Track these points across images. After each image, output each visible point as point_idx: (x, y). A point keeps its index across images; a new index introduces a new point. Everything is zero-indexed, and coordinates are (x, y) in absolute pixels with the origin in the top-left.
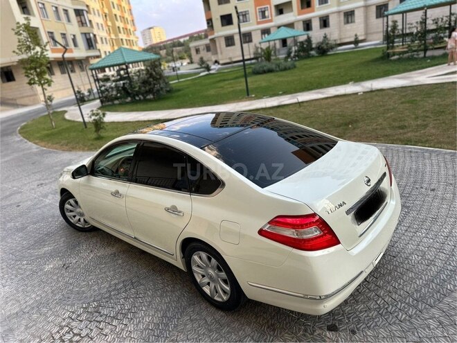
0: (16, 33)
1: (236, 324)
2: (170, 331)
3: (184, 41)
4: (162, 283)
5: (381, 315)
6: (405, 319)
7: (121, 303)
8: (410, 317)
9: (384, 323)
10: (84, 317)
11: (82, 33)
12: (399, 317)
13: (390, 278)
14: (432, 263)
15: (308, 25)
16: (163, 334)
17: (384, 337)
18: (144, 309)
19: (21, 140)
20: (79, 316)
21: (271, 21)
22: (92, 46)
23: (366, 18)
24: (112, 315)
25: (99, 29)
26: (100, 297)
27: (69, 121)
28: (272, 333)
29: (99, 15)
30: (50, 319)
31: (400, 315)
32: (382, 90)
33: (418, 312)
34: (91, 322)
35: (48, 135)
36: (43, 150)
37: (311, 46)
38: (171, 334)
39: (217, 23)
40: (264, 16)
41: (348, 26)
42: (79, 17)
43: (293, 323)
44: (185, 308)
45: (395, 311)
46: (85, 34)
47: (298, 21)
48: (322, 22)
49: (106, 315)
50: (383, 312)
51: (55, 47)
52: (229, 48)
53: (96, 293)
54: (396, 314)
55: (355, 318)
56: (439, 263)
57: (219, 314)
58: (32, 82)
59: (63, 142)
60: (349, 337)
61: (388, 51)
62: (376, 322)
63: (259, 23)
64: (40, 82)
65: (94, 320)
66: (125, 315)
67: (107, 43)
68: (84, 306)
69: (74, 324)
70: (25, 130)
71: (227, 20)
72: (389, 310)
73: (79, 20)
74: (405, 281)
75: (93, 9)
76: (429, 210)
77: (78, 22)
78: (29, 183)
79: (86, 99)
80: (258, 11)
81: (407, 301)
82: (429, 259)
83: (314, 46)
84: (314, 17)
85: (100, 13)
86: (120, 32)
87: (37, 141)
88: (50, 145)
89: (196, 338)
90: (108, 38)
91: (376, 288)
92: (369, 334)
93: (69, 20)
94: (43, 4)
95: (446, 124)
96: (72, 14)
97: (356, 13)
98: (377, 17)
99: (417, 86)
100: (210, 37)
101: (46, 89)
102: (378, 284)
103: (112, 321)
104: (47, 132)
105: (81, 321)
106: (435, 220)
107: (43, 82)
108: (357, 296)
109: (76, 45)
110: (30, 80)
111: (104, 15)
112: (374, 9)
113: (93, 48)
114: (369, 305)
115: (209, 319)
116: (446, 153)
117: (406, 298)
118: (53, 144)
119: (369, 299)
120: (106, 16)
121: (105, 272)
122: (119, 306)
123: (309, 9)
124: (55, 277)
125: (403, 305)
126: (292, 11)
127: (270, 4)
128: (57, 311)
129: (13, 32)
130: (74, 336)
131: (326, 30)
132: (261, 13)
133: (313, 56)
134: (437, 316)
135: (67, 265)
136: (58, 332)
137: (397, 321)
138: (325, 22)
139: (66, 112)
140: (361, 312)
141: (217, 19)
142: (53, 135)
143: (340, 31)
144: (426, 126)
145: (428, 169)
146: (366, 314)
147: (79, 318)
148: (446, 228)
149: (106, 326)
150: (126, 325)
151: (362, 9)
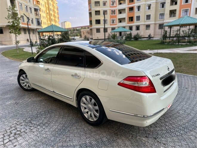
0: (8, 10)
1: (99, 132)
2: (66, 133)
3: (79, 29)
4: (63, 113)
5: (168, 132)
6: (179, 135)
7: (43, 119)
8: (181, 134)
9: (169, 136)
10: (23, 124)
11: (36, 18)
12: (177, 134)
13: (171, 119)
14: (189, 114)
15: (131, 28)
16: (63, 134)
17: (170, 142)
18: (54, 123)
19: (2, 57)
20: (21, 123)
21: (116, 25)
22: (40, 24)
23: (155, 28)
24: (37, 124)
25: (43, 18)
26: (32, 116)
27: (25, 52)
28: (116, 136)
29: (44, 13)
30: (6, 124)
31: (177, 133)
32: (161, 53)
33: (185, 133)
34: (26, 126)
35: (15, 56)
36: (12, 61)
37: (131, 36)
38: (67, 134)
39: (94, 22)
40: (113, 22)
41: (147, 31)
42: (36, 12)
43: (126, 133)
44: (74, 124)
45: (174, 132)
46: (37, 19)
47: (127, 26)
48: (137, 28)
49: (35, 124)
50: (169, 132)
51: (23, 22)
52: (97, 33)
53: (30, 115)
54: (175, 133)
55: (156, 133)
56: (192, 114)
57: (90, 127)
58: (12, 32)
59: (21, 59)
60: (153, 140)
61: (164, 41)
62: (166, 135)
63: (111, 25)
64: (15, 33)
65: (28, 126)
66: (44, 125)
67: (46, 24)
68: (24, 119)
69: (18, 126)
70: (4, 53)
71: (98, 22)
72: (172, 131)
73: (36, 13)
74: (177, 120)
75: (42, 10)
76: (186, 95)
77: (35, 14)
78: (3, 71)
79: (34, 45)
80: (111, 20)
81: (180, 128)
82: (187, 113)
83: (133, 37)
84: (134, 25)
85: (45, 12)
86: (52, 21)
87: (9, 57)
88: (15, 59)
89: (79, 136)
90: (47, 23)
91: (165, 122)
92: (163, 140)
93: (31, 12)
94: (21, 4)
95: (189, 67)
96: (33, 10)
97: (151, 26)
98: (159, 29)
99: (176, 53)
100: (90, 28)
101: (17, 36)
102: (165, 120)
103: (37, 126)
104: (14, 54)
105: (22, 125)
106: (188, 99)
107: (16, 33)
108: (156, 124)
109: (32, 23)
110: (11, 31)
111: (46, 13)
112: (158, 25)
113: (40, 25)
114: (162, 128)
115: (85, 129)
116: (190, 76)
117: (179, 127)
118: (17, 59)
119: (162, 126)
120: (47, 14)
121: (36, 107)
122: (41, 121)
123: (132, 22)
124: (11, 107)
125: (178, 129)
126: (125, 22)
127: (116, 18)
128: (10, 121)
129: (7, 10)
130: (17, 131)
131: (138, 31)
132: (112, 21)
133: (132, 40)
134: (194, 135)
135: (17, 103)
136: (9, 129)
137: (176, 136)
138: (138, 28)
139: (24, 49)
140: (158, 131)
141: (94, 21)
142: (17, 56)
143: (144, 32)
144: (181, 67)
145: (183, 81)
146: (161, 132)
147: (21, 124)
148: (194, 102)
149: (34, 128)
150: (44, 129)
151: (153, 25)
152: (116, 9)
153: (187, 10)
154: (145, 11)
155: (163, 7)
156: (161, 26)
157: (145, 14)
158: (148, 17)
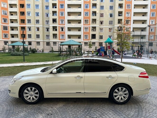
21: (9, 39)
48: (29, 43)
61: (61, 54)
63: (3, 39)
80: (3, 34)
84: (26, 41)
97: (40, 43)
126: (18, 37)
127: (9, 33)
143: (35, 47)
151: (42, 42)
152: (8, 26)
153: (63, 35)
154: (35, 32)
155: (48, 31)
156: (48, 44)
157: (35, 34)
158: (38, 36)
